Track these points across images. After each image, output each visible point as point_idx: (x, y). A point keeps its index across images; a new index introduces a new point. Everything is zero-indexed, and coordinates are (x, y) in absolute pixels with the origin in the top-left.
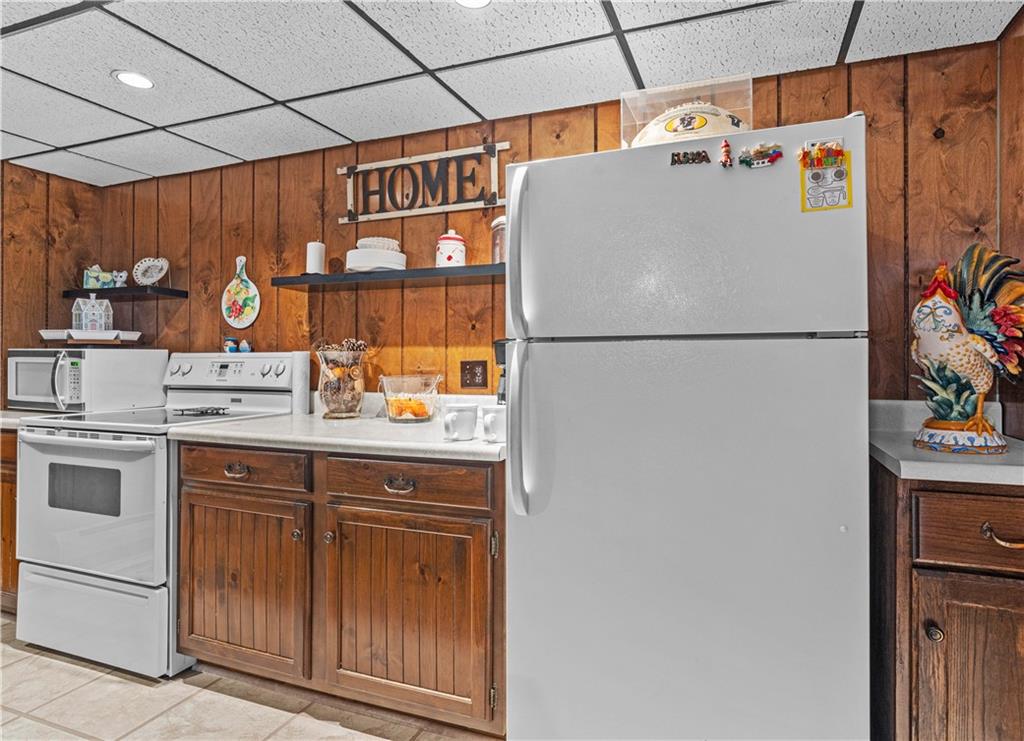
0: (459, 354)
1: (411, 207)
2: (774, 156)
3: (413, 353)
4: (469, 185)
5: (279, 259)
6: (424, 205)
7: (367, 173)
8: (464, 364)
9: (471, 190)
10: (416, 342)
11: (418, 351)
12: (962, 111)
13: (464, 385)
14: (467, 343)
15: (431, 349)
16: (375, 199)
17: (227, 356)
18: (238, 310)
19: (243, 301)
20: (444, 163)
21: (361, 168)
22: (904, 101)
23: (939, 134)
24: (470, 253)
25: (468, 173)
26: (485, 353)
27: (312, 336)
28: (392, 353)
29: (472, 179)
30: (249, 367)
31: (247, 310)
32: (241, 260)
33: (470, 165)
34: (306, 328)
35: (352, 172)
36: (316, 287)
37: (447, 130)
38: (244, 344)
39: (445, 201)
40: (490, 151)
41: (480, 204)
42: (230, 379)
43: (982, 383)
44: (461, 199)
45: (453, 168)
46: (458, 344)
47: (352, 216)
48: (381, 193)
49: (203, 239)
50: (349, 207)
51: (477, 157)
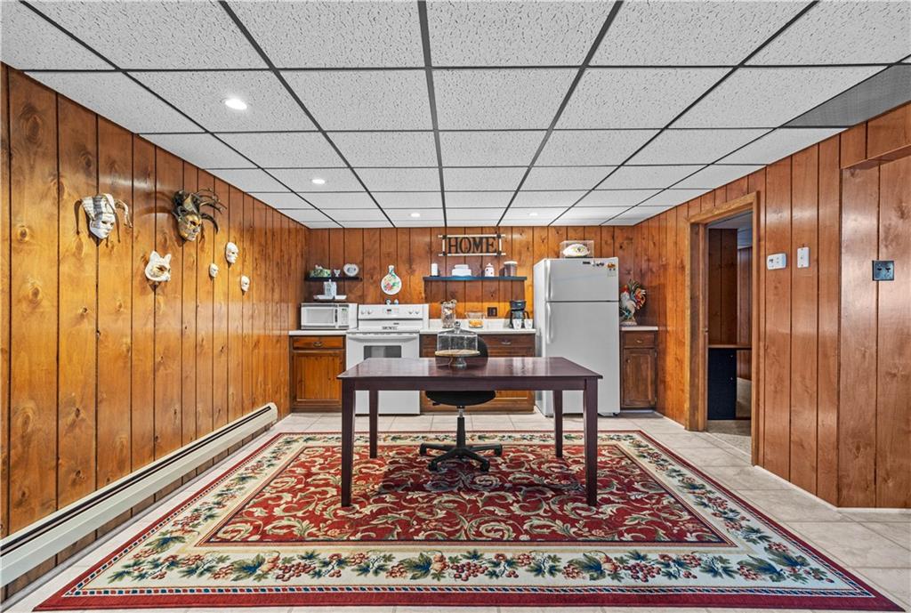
0: (487, 305)
1: (468, 252)
2: (602, 264)
4: (490, 247)
5: (410, 268)
6: (474, 252)
7: (450, 238)
8: (489, 309)
9: (491, 249)
10: (471, 301)
11: (471, 304)
12: (625, 242)
13: (489, 315)
14: (489, 301)
15: (476, 304)
16: (453, 249)
17: (389, 306)
19: (392, 282)
20: (481, 238)
21: (448, 236)
22: (613, 237)
23: (621, 247)
25: (490, 243)
27: (426, 298)
29: (492, 245)
31: (395, 287)
32: (391, 267)
33: (491, 241)
34: (423, 295)
35: (445, 237)
37: (482, 227)
38: (396, 301)
39: (481, 252)
40: (499, 237)
41: (495, 254)
42: (393, 315)
43: (633, 312)
44: (488, 252)
45: (484, 240)
46: (486, 301)
47: (445, 254)
48: (456, 246)
49: (370, 257)
50: (444, 250)
51: (494, 238)
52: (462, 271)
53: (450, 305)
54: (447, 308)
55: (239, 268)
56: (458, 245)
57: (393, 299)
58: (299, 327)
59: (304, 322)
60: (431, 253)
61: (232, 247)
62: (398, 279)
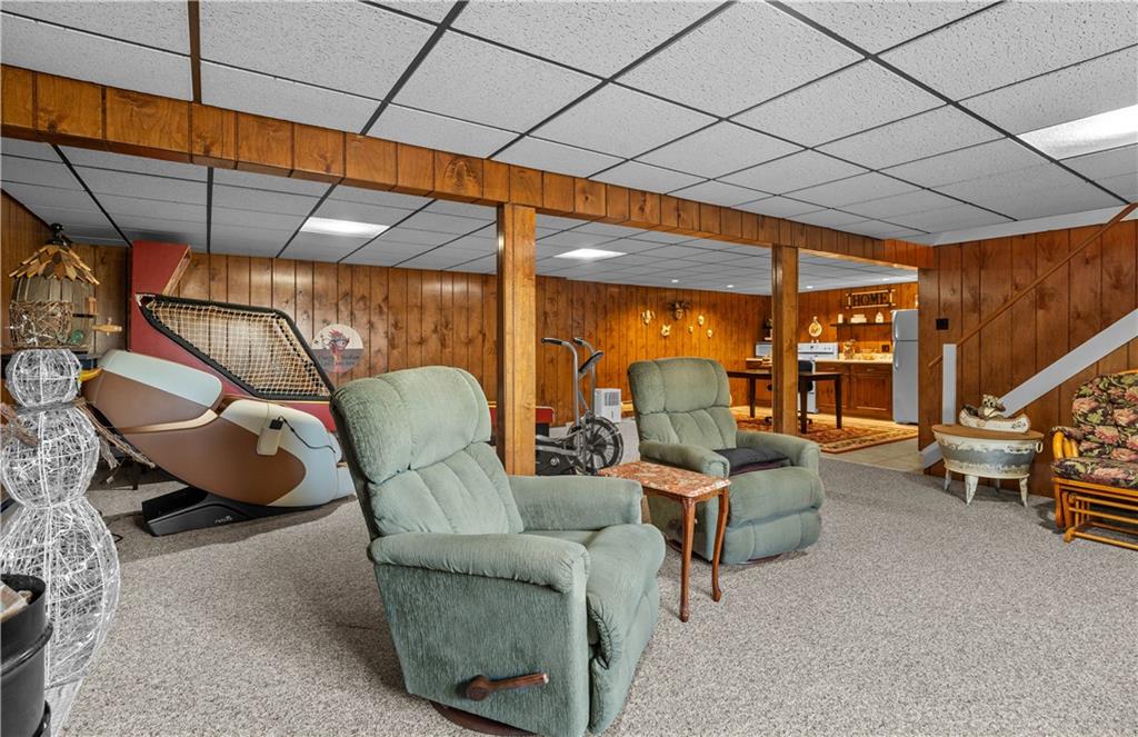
0: (881, 343)
3: (868, 343)
17: (812, 344)
18: (815, 332)
24: (885, 318)
26: (888, 343)
28: (862, 343)
30: (820, 347)
36: (839, 326)
42: (814, 350)
52: (858, 319)
53: (848, 343)
54: (846, 345)
55: (706, 326)
56: (859, 300)
57: (815, 339)
58: (755, 357)
59: (757, 354)
60: (842, 307)
61: (701, 318)
62: (819, 326)
